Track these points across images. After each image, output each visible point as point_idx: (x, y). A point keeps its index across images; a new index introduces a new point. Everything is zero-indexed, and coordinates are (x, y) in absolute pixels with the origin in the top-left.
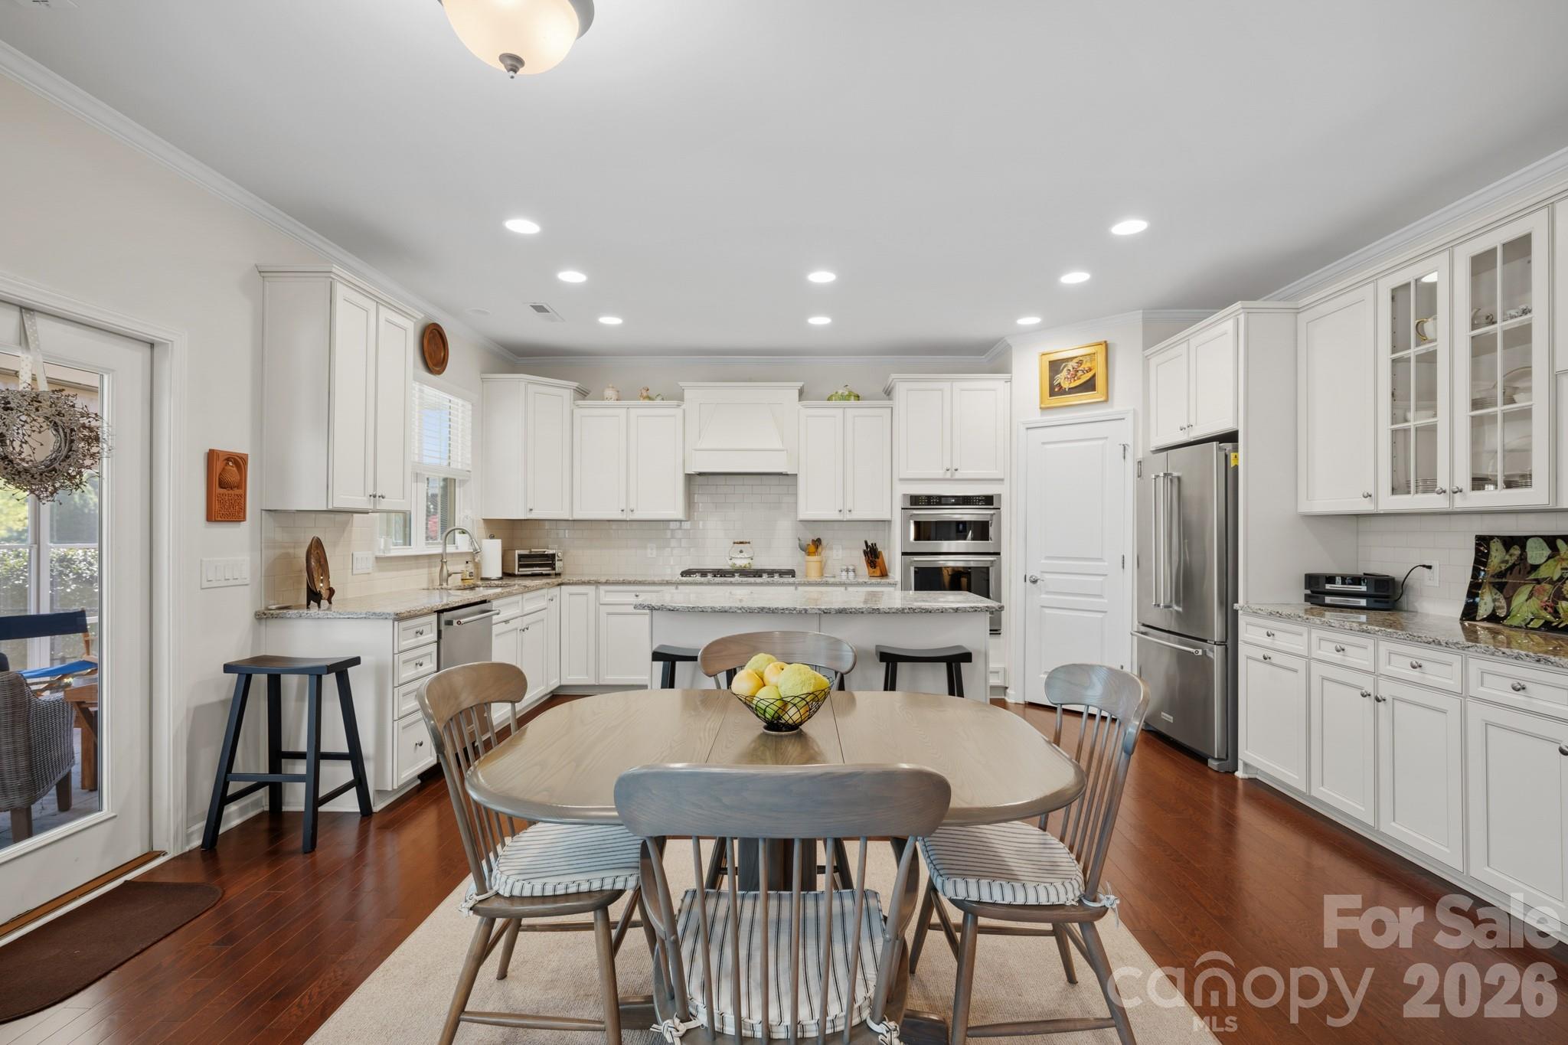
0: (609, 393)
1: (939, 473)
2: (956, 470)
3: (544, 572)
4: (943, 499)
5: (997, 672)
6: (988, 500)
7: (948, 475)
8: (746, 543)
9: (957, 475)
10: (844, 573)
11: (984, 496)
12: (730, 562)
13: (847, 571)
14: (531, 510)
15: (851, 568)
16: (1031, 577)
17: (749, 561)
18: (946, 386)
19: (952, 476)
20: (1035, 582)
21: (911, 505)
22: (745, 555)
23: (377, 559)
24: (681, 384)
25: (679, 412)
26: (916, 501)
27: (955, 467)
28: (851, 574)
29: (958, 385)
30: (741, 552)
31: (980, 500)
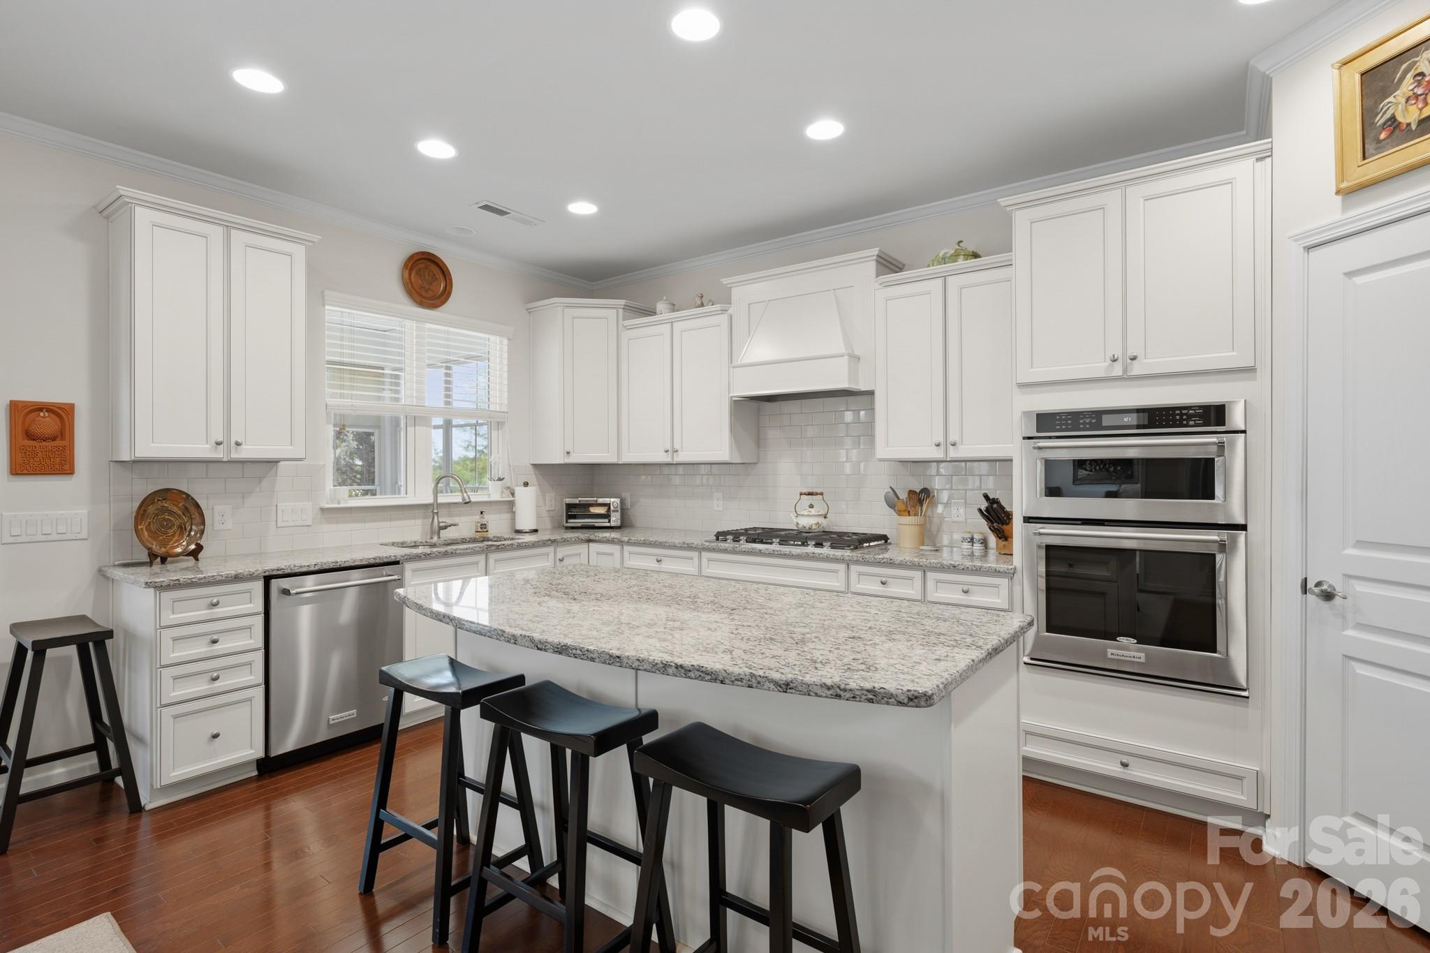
0: (661, 306)
1: (1099, 368)
2: (1134, 359)
3: (596, 525)
4: (1104, 417)
5: (1241, 778)
6: (1214, 415)
7: (1118, 370)
8: (817, 494)
9: (1137, 369)
10: (966, 545)
11: (1201, 407)
12: (795, 520)
13: (972, 540)
14: (568, 453)
15: (977, 537)
16: (1318, 584)
17: (821, 520)
18: (1111, 199)
19: (1125, 370)
20: (1328, 596)
21: (1038, 431)
22: (813, 511)
23: (322, 510)
24: (725, 281)
25: (725, 317)
26: (1047, 422)
27: (1130, 353)
28: (978, 547)
29: (1136, 193)
30: (811, 506)
31: (1190, 417)
